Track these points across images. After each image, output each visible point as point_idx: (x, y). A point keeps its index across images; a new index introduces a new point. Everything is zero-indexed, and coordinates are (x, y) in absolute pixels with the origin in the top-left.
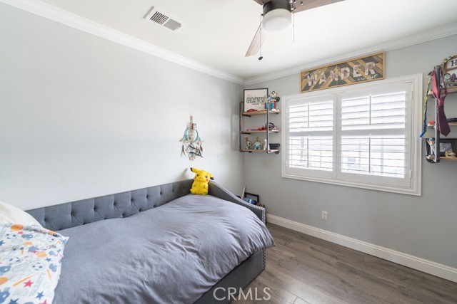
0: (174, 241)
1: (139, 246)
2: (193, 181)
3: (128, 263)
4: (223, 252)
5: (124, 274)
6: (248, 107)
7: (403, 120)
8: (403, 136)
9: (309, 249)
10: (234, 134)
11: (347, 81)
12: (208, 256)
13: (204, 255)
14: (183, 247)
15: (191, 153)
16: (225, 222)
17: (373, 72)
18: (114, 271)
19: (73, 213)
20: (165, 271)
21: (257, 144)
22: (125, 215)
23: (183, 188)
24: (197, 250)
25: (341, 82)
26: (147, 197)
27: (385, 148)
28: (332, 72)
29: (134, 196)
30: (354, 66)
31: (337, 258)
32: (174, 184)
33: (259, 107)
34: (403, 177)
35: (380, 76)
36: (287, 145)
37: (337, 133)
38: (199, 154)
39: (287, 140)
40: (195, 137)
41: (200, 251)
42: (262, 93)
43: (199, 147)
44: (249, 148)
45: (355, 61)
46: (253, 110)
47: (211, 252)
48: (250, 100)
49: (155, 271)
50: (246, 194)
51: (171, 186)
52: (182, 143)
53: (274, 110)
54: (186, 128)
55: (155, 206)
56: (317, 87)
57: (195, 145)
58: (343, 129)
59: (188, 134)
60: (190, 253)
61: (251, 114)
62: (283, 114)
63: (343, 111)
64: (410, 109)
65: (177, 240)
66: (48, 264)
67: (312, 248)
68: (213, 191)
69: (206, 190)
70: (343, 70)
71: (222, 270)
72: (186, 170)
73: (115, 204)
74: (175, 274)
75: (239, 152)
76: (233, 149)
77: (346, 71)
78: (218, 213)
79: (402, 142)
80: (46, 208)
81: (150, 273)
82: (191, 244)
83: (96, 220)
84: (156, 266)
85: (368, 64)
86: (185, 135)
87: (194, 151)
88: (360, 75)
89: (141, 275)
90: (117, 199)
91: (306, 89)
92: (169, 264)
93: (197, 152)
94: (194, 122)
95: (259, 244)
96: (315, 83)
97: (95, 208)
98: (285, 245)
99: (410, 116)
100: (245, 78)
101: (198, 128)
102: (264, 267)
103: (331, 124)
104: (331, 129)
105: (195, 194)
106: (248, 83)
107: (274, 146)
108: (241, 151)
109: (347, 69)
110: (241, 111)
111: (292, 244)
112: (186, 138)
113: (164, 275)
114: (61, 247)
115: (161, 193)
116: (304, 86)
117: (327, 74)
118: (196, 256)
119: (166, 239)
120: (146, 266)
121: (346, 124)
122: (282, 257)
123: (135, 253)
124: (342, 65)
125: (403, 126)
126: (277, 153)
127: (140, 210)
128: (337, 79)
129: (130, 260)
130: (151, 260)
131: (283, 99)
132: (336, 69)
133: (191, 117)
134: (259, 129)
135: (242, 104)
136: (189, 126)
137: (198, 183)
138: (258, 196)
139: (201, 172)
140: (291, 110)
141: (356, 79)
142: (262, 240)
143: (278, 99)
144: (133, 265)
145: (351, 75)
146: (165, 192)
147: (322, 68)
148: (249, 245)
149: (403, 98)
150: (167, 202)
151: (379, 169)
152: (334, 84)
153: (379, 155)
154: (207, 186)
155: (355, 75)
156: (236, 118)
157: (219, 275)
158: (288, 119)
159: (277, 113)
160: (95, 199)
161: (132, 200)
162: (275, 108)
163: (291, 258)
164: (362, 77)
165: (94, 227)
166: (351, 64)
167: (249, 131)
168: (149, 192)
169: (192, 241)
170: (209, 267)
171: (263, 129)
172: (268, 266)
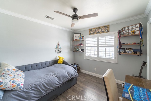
0: (51, 74)
1: (43, 75)
2: (58, 60)
3: (40, 79)
4: (64, 77)
5: (39, 80)
6: (75, 38)
7: (113, 43)
8: (113, 48)
9: (90, 79)
10: (71, 46)
11: (100, 32)
12: (60, 78)
13: (59, 78)
14: (54, 75)
15: (58, 52)
16: (65, 70)
17: (106, 30)
18: (36, 80)
19: (26, 68)
20: (49, 80)
21: (78, 49)
22: (39, 69)
23: (56, 62)
24: (57, 76)
25: (99, 33)
26: (45, 64)
27: (110, 51)
28: (97, 30)
29: (42, 64)
30: (102, 28)
31: (97, 81)
32: (53, 61)
33: (78, 39)
34: (113, 58)
35: (108, 31)
36: (86, 50)
37: (98, 46)
38: (61, 52)
39: (86, 48)
40: (59, 47)
41: (58, 76)
42: (79, 35)
43: (60, 50)
44: (75, 50)
45: (102, 27)
46: (76, 40)
47: (60, 77)
48: (76, 37)
49: (46, 80)
50: (75, 64)
51: (52, 61)
52: (55, 49)
53: (82, 40)
54: (57, 45)
55: (47, 67)
56: (93, 34)
57: (59, 50)
58: (100, 45)
59: (57, 46)
60: (55, 77)
61: (76, 41)
62: (85, 41)
63: (100, 40)
64: (115, 40)
65: (52, 74)
66: (22, 77)
67: (91, 78)
68: (64, 63)
69: (62, 62)
70: (99, 29)
71: (63, 81)
72: (57, 57)
73: (37, 66)
74: (51, 81)
75: (72, 52)
76: (71, 51)
77: (100, 30)
78: (64, 68)
79: (113, 49)
80: (19, 66)
81: (45, 81)
82: (55, 75)
83: (31, 70)
84: (47, 79)
85: (105, 28)
86: (56, 47)
87: (59, 51)
88: (103, 31)
89: (43, 81)
90: (37, 65)
91: (90, 34)
92: (50, 79)
93: (60, 52)
94: (59, 43)
95: (74, 76)
96: (93, 32)
97: (31, 67)
98: (84, 78)
99: (115, 42)
100: (75, 30)
101: (60, 45)
102: (77, 83)
103: (97, 44)
104: (97, 45)
105: (59, 63)
106: (75, 32)
107: (82, 50)
108: (73, 51)
109: (100, 29)
110: (73, 40)
111: (86, 77)
112: (57, 48)
113: (48, 81)
114: (24, 74)
115: (49, 63)
116: (90, 33)
117: (96, 30)
118: (56, 78)
119: (49, 74)
120: (44, 79)
121: (100, 44)
122: (82, 81)
123: (42, 77)
124: (99, 28)
125: (113, 45)
126: (83, 52)
127: (43, 68)
128: (98, 32)
129: (40, 78)
130: (45, 78)
131: (85, 37)
132: (98, 29)
133: (58, 42)
134: (78, 45)
135: (73, 38)
136: (58, 44)
137: (60, 60)
138: (78, 64)
139: (61, 57)
140: (87, 40)
141: (102, 32)
142: (75, 75)
143: (83, 37)
144: (41, 79)
145: (101, 31)
146: (51, 63)
147: (94, 29)
148: (71, 76)
149: (113, 38)
150: (51, 66)
151: (108, 56)
152: (97, 33)
153: (108, 53)
154: (62, 61)
155: (102, 31)
156: (72, 42)
157: (62, 82)
158: (86, 42)
159: (83, 41)
160: (31, 64)
161: (41, 65)
162: (82, 39)
163: (85, 81)
164: (104, 31)
165: (31, 71)
166: (101, 28)
167: (75, 46)
168: (46, 63)
169: (56, 74)
170: (60, 80)
171: (79, 45)
172: (78, 83)
